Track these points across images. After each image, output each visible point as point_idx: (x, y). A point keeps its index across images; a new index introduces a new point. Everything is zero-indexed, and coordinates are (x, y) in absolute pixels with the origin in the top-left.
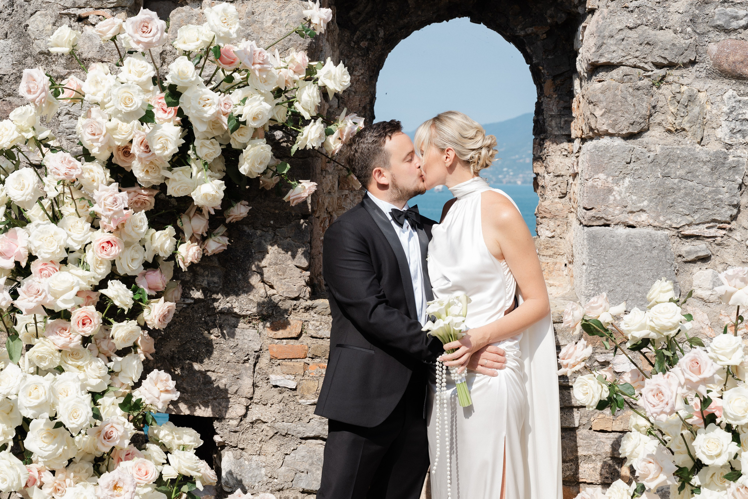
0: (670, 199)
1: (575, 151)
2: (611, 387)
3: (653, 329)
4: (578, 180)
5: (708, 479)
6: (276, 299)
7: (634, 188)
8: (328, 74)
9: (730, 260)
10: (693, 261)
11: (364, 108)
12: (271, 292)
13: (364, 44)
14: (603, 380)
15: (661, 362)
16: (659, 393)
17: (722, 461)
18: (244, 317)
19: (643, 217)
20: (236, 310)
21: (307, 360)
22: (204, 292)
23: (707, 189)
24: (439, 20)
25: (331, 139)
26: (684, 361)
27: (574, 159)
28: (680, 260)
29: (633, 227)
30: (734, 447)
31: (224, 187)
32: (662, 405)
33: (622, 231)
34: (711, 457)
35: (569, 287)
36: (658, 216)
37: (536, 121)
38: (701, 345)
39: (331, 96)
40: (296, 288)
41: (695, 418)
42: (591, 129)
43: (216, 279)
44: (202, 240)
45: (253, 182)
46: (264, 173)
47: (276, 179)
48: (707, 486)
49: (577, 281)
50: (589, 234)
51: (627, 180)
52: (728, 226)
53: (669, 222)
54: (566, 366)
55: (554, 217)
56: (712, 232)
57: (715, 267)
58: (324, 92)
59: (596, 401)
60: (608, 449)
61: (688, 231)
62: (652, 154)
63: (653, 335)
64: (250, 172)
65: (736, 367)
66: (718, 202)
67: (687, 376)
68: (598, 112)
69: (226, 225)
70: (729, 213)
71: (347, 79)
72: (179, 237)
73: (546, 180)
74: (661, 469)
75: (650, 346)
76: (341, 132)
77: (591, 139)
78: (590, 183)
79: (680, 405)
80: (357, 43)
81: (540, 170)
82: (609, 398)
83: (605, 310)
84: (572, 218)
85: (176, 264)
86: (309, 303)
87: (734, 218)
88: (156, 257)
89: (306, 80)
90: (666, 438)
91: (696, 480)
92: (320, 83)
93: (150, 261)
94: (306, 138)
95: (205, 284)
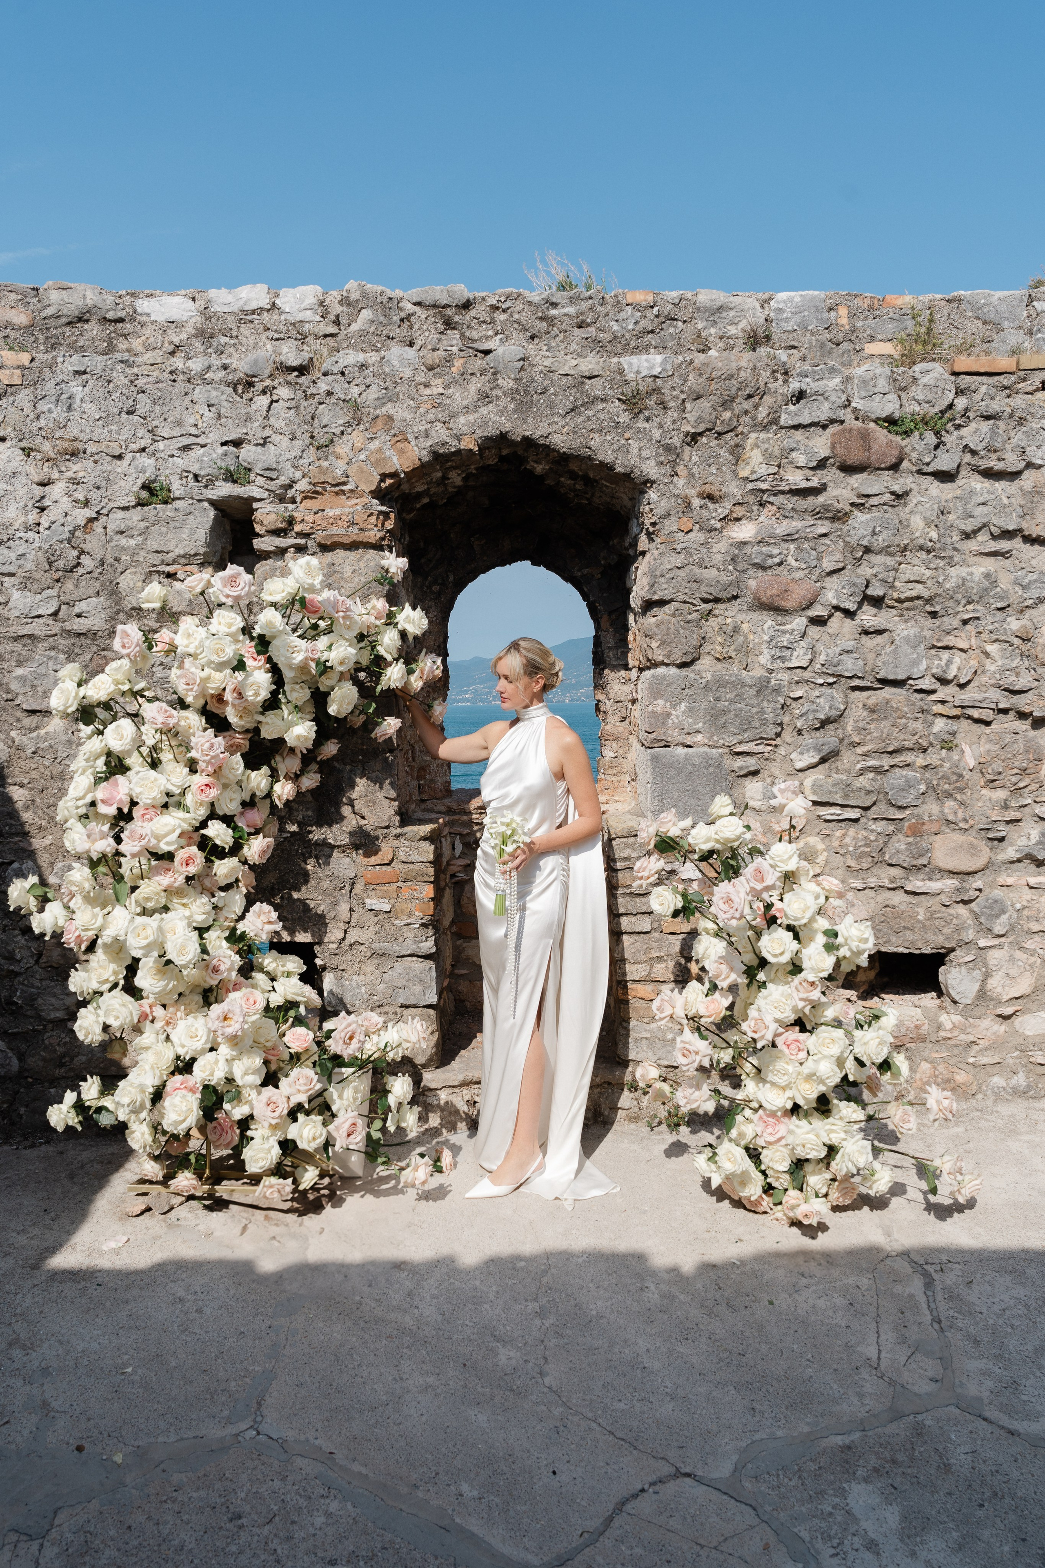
0: (722, 720)
1: (634, 679)
2: (684, 895)
3: (717, 841)
4: (637, 706)
5: (772, 975)
6: (368, 828)
7: (690, 711)
8: (408, 619)
9: (777, 773)
10: (745, 776)
11: (439, 647)
12: (363, 822)
13: (436, 588)
14: (675, 890)
15: (726, 871)
16: (729, 900)
17: (785, 958)
18: (339, 847)
19: (699, 737)
20: (331, 841)
21: (399, 884)
22: (299, 826)
23: (754, 710)
24: (503, 564)
25: (413, 678)
26: (748, 872)
27: (632, 686)
28: (733, 774)
29: (690, 746)
30: (795, 945)
31: (315, 728)
32: (732, 911)
33: (681, 750)
34: (775, 956)
35: (633, 802)
36: (712, 736)
37: (594, 653)
38: (761, 853)
39: (411, 639)
40: (386, 819)
41: (758, 920)
42: (648, 660)
43: (310, 813)
44: (296, 778)
45: (341, 721)
46: (352, 712)
47: (363, 718)
48: (772, 981)
49: (642, 798)
50: (652, 755)
51: (683, 705)
52: (774, 743)
53: (722, 741)
54: (641, 878)
55: (617, 739)
56: (760, 748)
57: (764, 780)
58: (403, 634)
59: (671, 910)
60: (677, 949)
61: (739, 749)
62: (704, 680)
63: (718, 846)
64: (338, 712)
65: (793, 872)
66: (764, 722)
67: (752, 885)
68: (654, 645)
69: (318, 763)
70: (774, 731)
71: (425, 622)
72: (274, 776)
73: (608, 705)
74: (732, 969)
75: (715, 856)
76: (422, 671)
77: (649, 668)
78: (650, 708)
79: (747, 910)
80: (429, 587)
81: (602, 697)
82: (683, 907)
83: (674, 824)
84: (633, 739)
85: (272, 802)
86: (399, 831)
87: (778, 735)
88: (253, 796)
89: (387, 624)
90: (733, 939)
91: (761, 976)
92: (400, 627)
93: (248, 800)
94: (390, 679)
95: (300, 818)
